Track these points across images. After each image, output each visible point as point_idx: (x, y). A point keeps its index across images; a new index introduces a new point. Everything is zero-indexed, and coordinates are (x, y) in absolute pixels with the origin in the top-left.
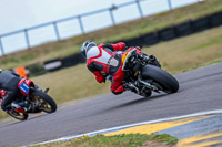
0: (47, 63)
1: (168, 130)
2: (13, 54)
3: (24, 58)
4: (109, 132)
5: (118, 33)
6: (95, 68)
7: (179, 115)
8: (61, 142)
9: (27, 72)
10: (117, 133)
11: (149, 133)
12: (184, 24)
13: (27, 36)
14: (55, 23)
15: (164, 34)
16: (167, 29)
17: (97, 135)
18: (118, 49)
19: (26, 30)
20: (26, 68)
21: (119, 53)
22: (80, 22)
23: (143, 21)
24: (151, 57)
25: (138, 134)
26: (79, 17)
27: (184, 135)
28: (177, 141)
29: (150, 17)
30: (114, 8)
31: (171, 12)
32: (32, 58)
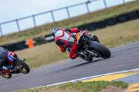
0: (47, 36)
1: (122, 78)
2: (26, 31)
3: (33, 34)
4: (85, 80)
5: (91, 18)
6: (60, 43)
7: (129, 69)
8: (55, 86)
9: (34, 42)
10: (90, 80)
11: (110, 81)
12: (132, 13)
13: (34, 20)
14: (51, 12)
15: (120, 18)
16: (122, 16)
17: (78, 82)
18: (74, 32)
19: (33, 16)
20: (34, 40)
21: (75, 34)
22: (68, 11)
23: (107, 10)
24: (95, 36)
25: (103, 81)
26: (67, 8)
27: (133, 82)
28: (128, 85)
29: (111, 8)
30: (89, 2)
31: (125, 5)
32: (38, 33)
